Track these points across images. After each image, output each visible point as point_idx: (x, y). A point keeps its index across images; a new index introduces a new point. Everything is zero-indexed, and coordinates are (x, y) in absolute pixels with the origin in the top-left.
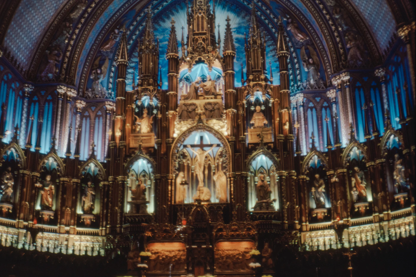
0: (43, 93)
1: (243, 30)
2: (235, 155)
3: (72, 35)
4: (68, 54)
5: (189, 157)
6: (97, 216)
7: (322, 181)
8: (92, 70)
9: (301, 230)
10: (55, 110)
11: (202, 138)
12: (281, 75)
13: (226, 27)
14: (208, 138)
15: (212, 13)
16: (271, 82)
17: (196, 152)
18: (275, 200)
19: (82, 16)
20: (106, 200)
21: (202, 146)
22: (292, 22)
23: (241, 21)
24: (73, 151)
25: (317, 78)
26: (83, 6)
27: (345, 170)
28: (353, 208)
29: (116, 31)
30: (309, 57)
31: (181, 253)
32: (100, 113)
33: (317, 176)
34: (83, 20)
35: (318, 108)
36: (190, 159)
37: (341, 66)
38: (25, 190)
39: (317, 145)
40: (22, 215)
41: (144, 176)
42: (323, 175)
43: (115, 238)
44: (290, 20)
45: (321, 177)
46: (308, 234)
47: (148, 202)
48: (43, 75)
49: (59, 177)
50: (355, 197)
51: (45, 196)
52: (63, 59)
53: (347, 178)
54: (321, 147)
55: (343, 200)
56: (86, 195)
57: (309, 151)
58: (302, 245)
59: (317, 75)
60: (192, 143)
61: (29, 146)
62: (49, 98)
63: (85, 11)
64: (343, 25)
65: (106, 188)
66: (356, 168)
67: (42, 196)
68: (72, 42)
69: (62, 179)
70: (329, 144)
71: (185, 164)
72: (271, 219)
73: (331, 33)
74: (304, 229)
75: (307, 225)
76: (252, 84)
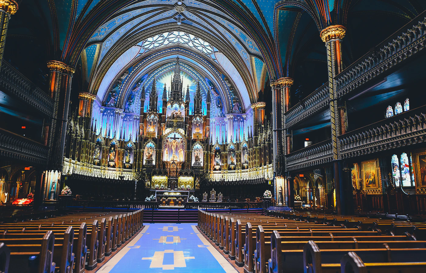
0: (109, 111)
1: (193, 88)
2: (188, 144)
3: (121, 87)
4: (120, 95)
5: (169, 142)
6: (131, 165)
7: (219, 155)
8: (128, 100)
9: (210, 173)
10: (115, 120)
11: (175, 135)
12: (207, 112)
13: (187, 90)
14: (178, 136)
15: (182, 83)
16: (203, 114)
17: (173, 140)
18: (201, 162)
19: (126, 78)
20: (135, 158)
21: (175, 138)
22: (213, 88)
23: (192, 84)
24: (122, 137)
25: (221, 112)
26: (127, 74)
27: (228, 152)
28: (229, 166)
29: (139, 83)
30: (219, 104)
31: (166, 180)
32: (131, 119)
33: (217, 153)
34: (126, 80)
35: (221, 125)
36: (169, 143)
37: (230, 112)
38: (104, 154)
39: (218, 142)
40: (103, 164)
41: (151, 149)
42: (220, 153)
43: (139, 173)
44: (212, 87)
45: (219, 154)
46: (212, 175)
47: (153, 160)
48: (109, 103)
49: (117, 148)
50: (230, 163)
51: (111, 156)
52: (118, 97)
53: (228, 155)
54: (220, 143)
55: (226, 163)
56: (127, 156)
57: (215, 143)
58: (210, 179)
59: (221, 111)
60: (171, 137)
61: (109, 137)
62: (112, 114)
63: (127, 76)
64: (233, 95)
65: (135, 153)
66: (232, 152)
67: (110, 156)
68: (122, 90)
69: (118, 149)
70: (223, 142)
71: (168, 145)
72: (200, 169)
73: (228, 98)
74: (211, 173)
75: (212, 172)
76: (196, 115)
